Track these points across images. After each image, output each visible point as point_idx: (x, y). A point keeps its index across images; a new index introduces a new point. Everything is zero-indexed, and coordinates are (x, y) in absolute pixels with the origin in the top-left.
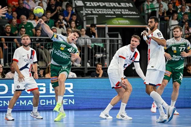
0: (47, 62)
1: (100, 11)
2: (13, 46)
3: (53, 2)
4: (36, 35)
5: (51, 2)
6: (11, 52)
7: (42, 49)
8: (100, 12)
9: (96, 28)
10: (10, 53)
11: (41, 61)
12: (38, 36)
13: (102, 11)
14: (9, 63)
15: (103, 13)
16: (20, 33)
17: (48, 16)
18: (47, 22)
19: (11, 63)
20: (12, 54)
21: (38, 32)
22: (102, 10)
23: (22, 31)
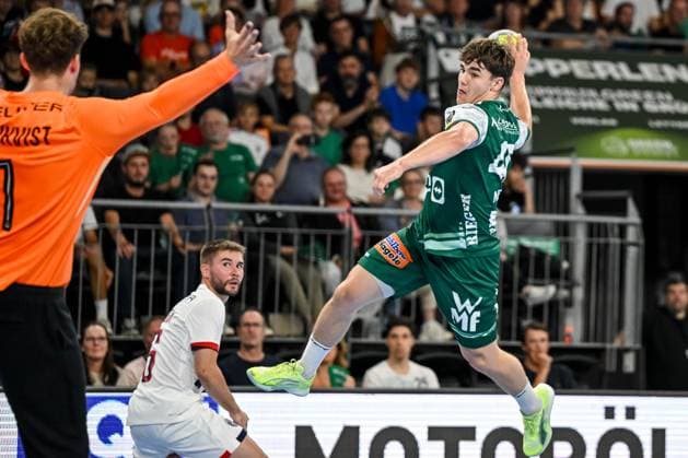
0: (309, 317)
1: (546, 96)
2: (158, 245)
3: (353, 66)
4: (252, 198)
5: (345, 66)
6: (148, 272)
7: (288, 258)
8: (548, 103)
9: (528, 171)
10: (143, 275)
11: (280, 311)
12: (263, 201)
13: (555, 97)
14: (138, 317)
15: (560, 104)
16: (191, 184)
17: (320, 117)
18: (313, 140)
19: (145, 319)
20: (152, 278)
21: (261, 185)
22: (557, 91)
23: (204, 176)
